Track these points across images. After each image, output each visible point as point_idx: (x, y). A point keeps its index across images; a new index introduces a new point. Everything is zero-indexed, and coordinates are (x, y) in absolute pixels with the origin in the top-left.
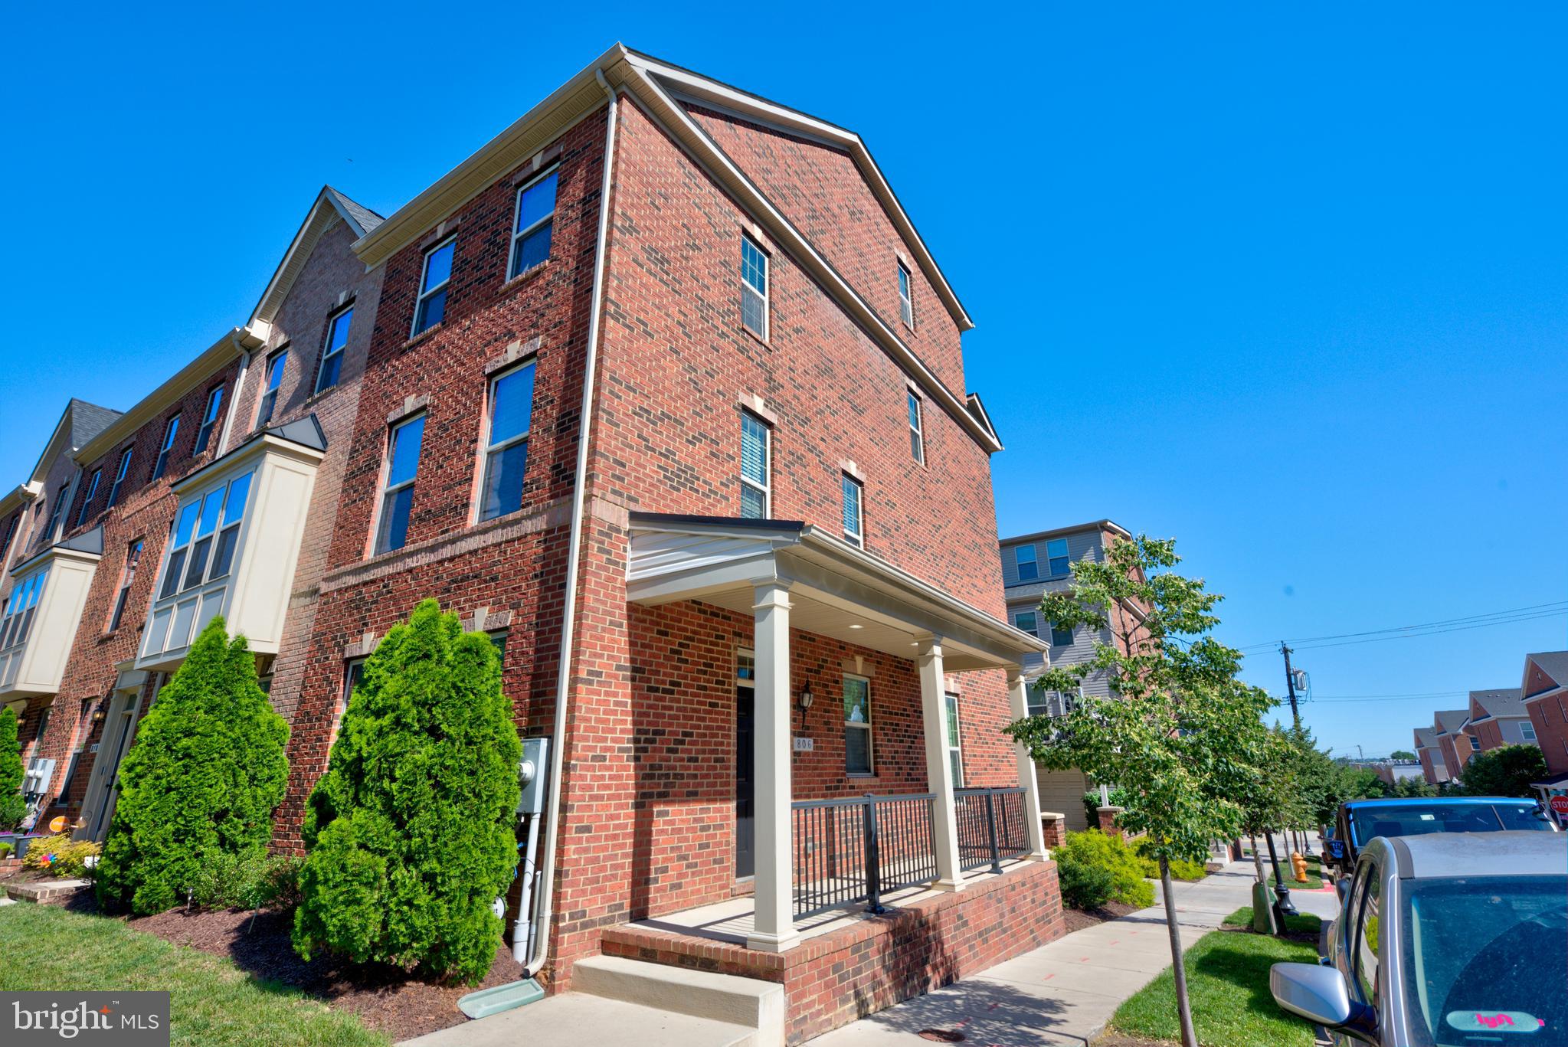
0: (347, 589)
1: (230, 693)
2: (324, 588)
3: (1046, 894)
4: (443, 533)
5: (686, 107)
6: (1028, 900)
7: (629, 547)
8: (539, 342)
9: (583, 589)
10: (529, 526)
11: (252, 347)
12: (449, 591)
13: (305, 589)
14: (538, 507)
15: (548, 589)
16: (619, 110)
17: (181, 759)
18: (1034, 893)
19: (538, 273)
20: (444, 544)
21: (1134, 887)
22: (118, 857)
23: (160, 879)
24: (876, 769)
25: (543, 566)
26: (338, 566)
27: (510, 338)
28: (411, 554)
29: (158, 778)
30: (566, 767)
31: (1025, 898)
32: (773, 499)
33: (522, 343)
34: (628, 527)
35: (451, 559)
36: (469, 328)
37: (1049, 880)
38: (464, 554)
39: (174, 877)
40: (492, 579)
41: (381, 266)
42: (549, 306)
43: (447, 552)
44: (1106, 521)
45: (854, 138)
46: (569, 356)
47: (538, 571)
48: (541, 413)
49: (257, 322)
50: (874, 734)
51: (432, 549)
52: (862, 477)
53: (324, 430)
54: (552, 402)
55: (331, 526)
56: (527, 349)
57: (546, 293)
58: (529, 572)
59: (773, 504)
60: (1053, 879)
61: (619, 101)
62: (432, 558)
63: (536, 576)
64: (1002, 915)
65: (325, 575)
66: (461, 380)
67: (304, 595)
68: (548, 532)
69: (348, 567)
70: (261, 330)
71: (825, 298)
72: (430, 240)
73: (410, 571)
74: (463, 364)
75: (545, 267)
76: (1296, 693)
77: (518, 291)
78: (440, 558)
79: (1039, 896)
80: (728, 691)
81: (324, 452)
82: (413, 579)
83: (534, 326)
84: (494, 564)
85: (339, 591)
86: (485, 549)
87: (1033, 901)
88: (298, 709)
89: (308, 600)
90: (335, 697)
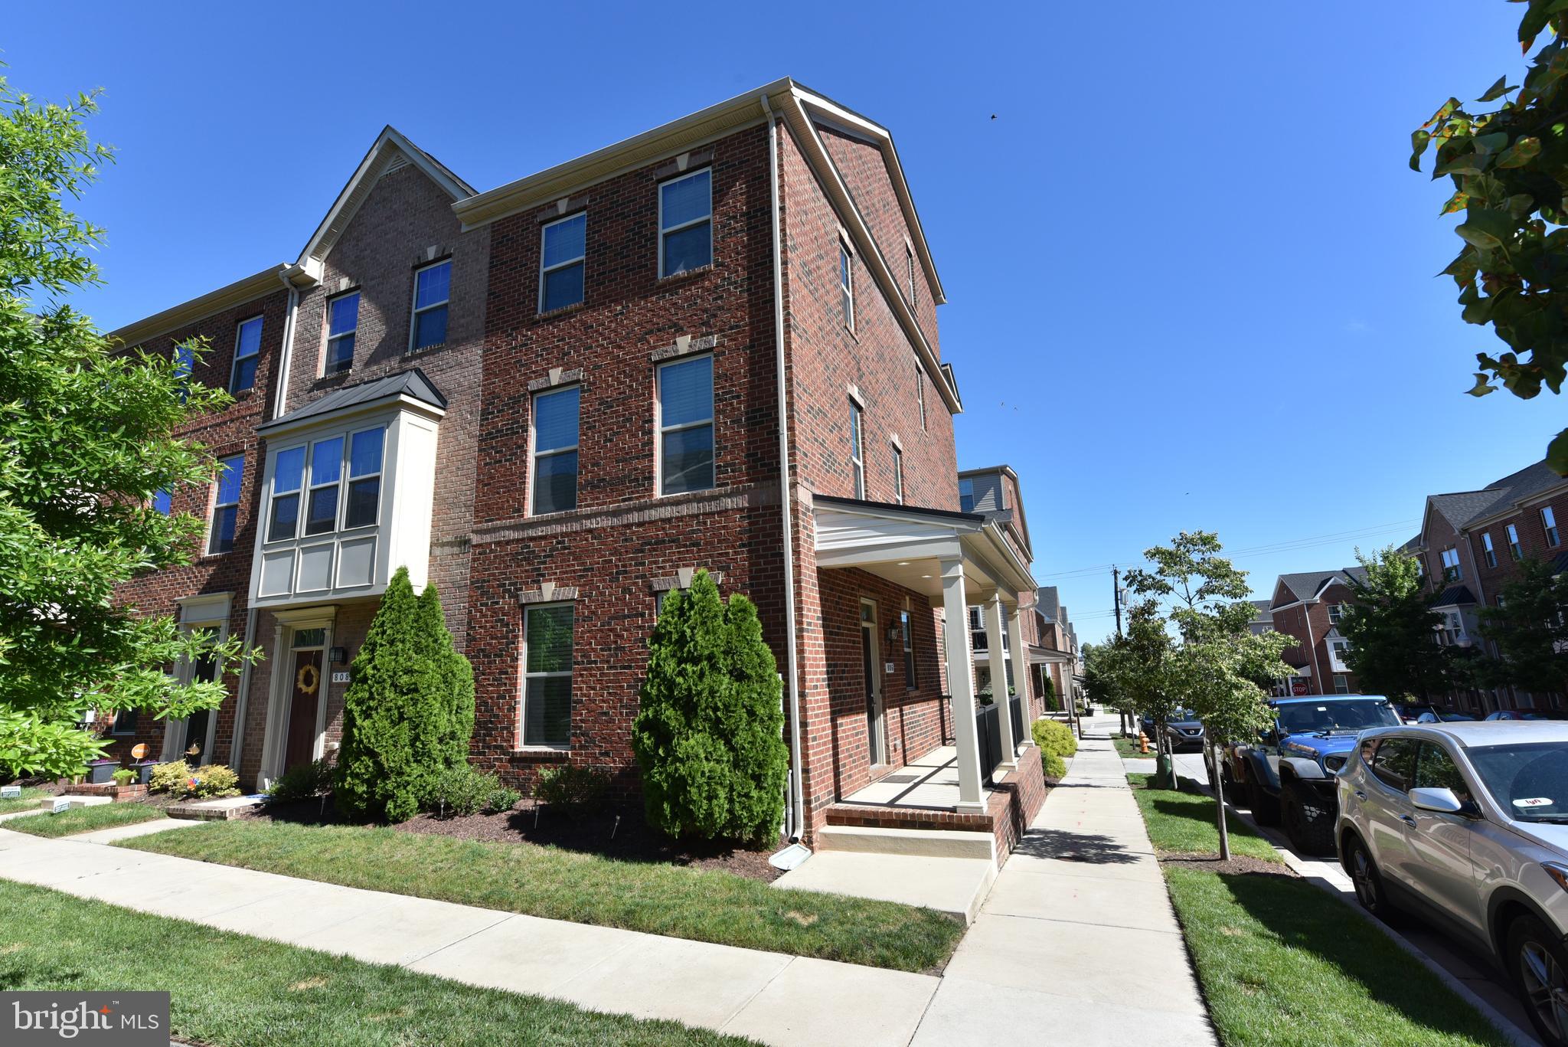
0: (508, 543)
1: (430, 635)
2: (475, 539)
4: (624, 500)
5: (818, 127)
7: (815, 523)
8: (715, 341)
9: (798, 559)
10: (728, 503)
11: (304, 286)
12: (642, 551)
13: (449, 538)
14: (738, 488)
15: (759, 557)
16: (779, 134)
17: (406, 694)
19: (701, 275)
20: (629, 511)
21: (1054, 762)
22: (366, 777)
23: (408, 792)
24: (917, 683)
25: (750, 538)
26: (491, 521)
27: (677, 331)
28: (588, 517)
29: (388, 710)
30: (802, 695)
32: (865, 472)
33: (692, 338)
34: (812, 506)
35: (640, 524)
36: (622, 313)
38: (656, 521)
39: (419, 790)
40: (693, 545)
41: (485, 228)
42: (720, 308)
43: (634, 517)
44: (1006, 466)
45: (885, 134)
46: (751, 358)
47: (745, 541)
48: (726, 405)
49: (310, 261)
50: (915, 657)
51: (615, 514)
52: (901, 448)
53: (437, 387)
54: (738, 397)
55: (471, 483)
56: (700, 345)
57: (715, 296)
58: (736, 541)
59: (865, 477)
61: (777, 125)
62: (616, 521)
63: (744, 545)
65: (475, 527)
66: (621, 362)
67: (450, 544)
68: (750, 509)
69: (508, 522)
70: (314, 268)
71: (877, 290)
72: (550, 214)
73: (590, 531)
74: (620, 347)
75: (711, 271)
76: (1121, 606)
77: (681, 287)
78: (625, 522)
80: (858, 631)
81: (444, 409)
82: (594, 538)
83: (706, 324)
84: (693, 532)
85: (498, 543)
86: (680, 519)
88: (467, 646)
89: (456, 550)
90: (517, 637)
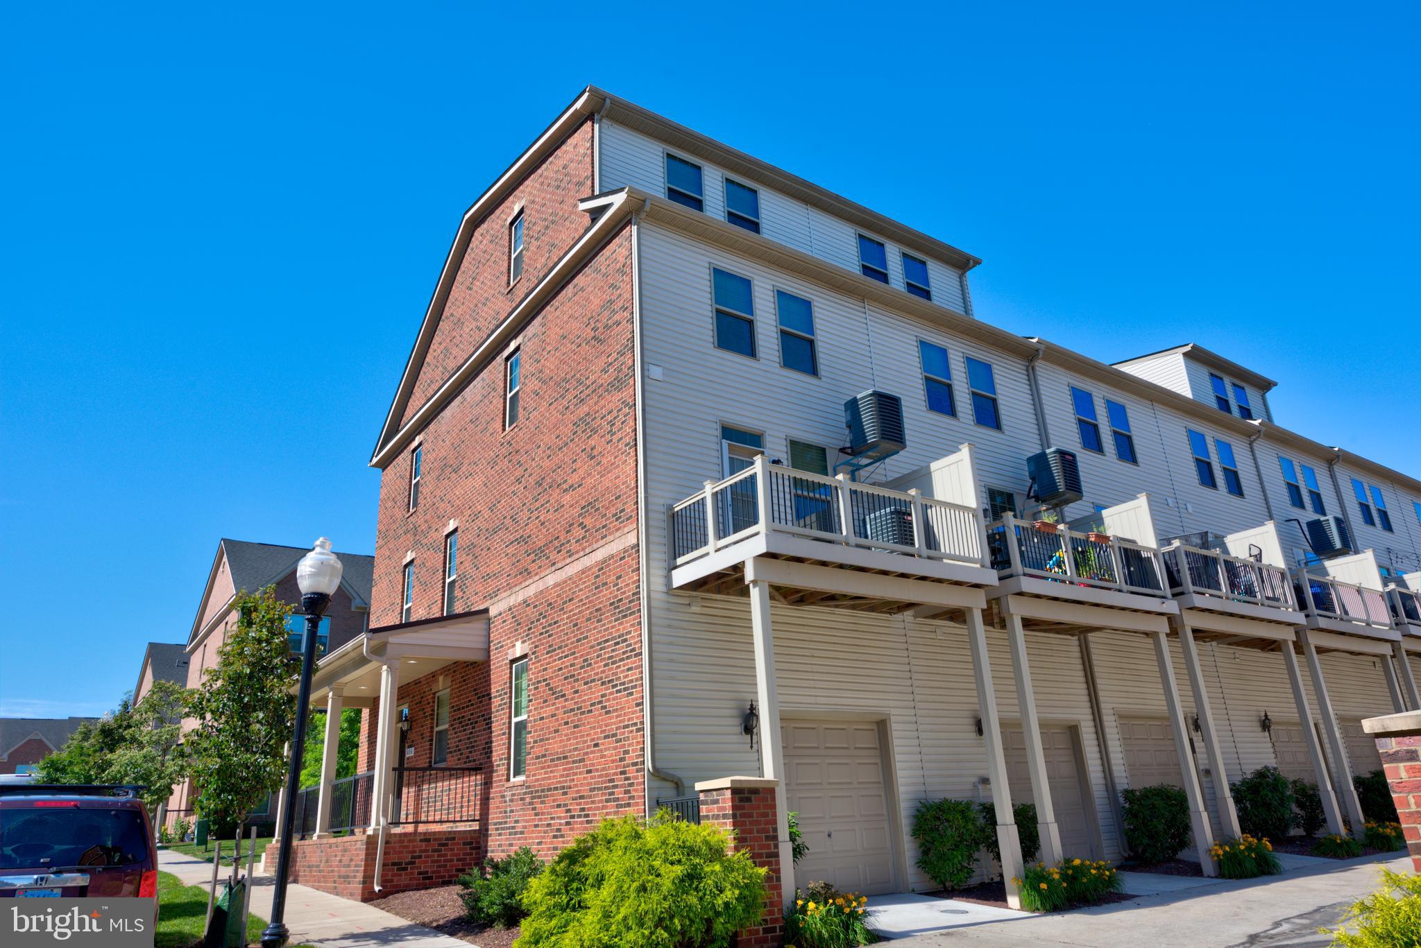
3: (351, 860)
6: (338, 858)
18: (342, 856)
31: (336, 856)
37: (356, 849)
60: (360, 849)
64: (321, 861)
79: (346, 860)
87: (340, 861)
